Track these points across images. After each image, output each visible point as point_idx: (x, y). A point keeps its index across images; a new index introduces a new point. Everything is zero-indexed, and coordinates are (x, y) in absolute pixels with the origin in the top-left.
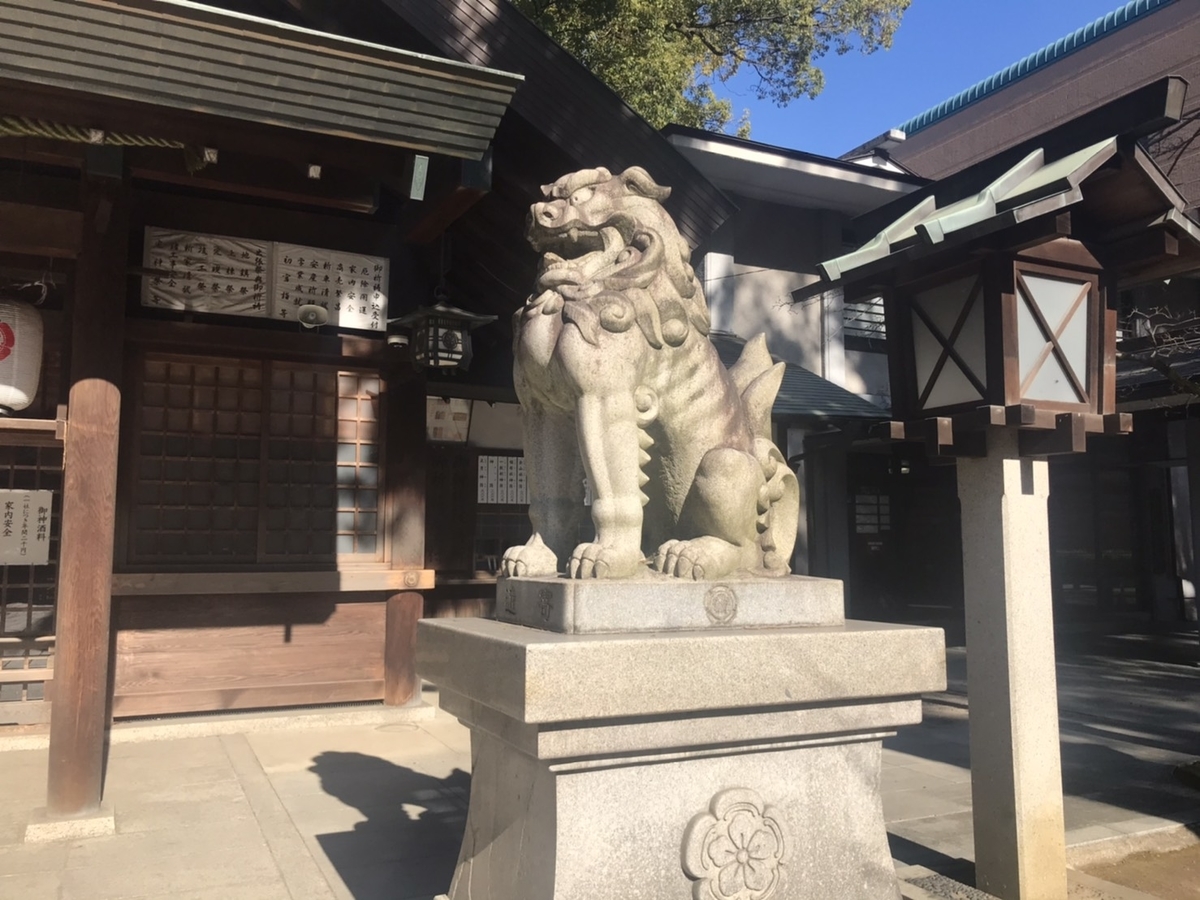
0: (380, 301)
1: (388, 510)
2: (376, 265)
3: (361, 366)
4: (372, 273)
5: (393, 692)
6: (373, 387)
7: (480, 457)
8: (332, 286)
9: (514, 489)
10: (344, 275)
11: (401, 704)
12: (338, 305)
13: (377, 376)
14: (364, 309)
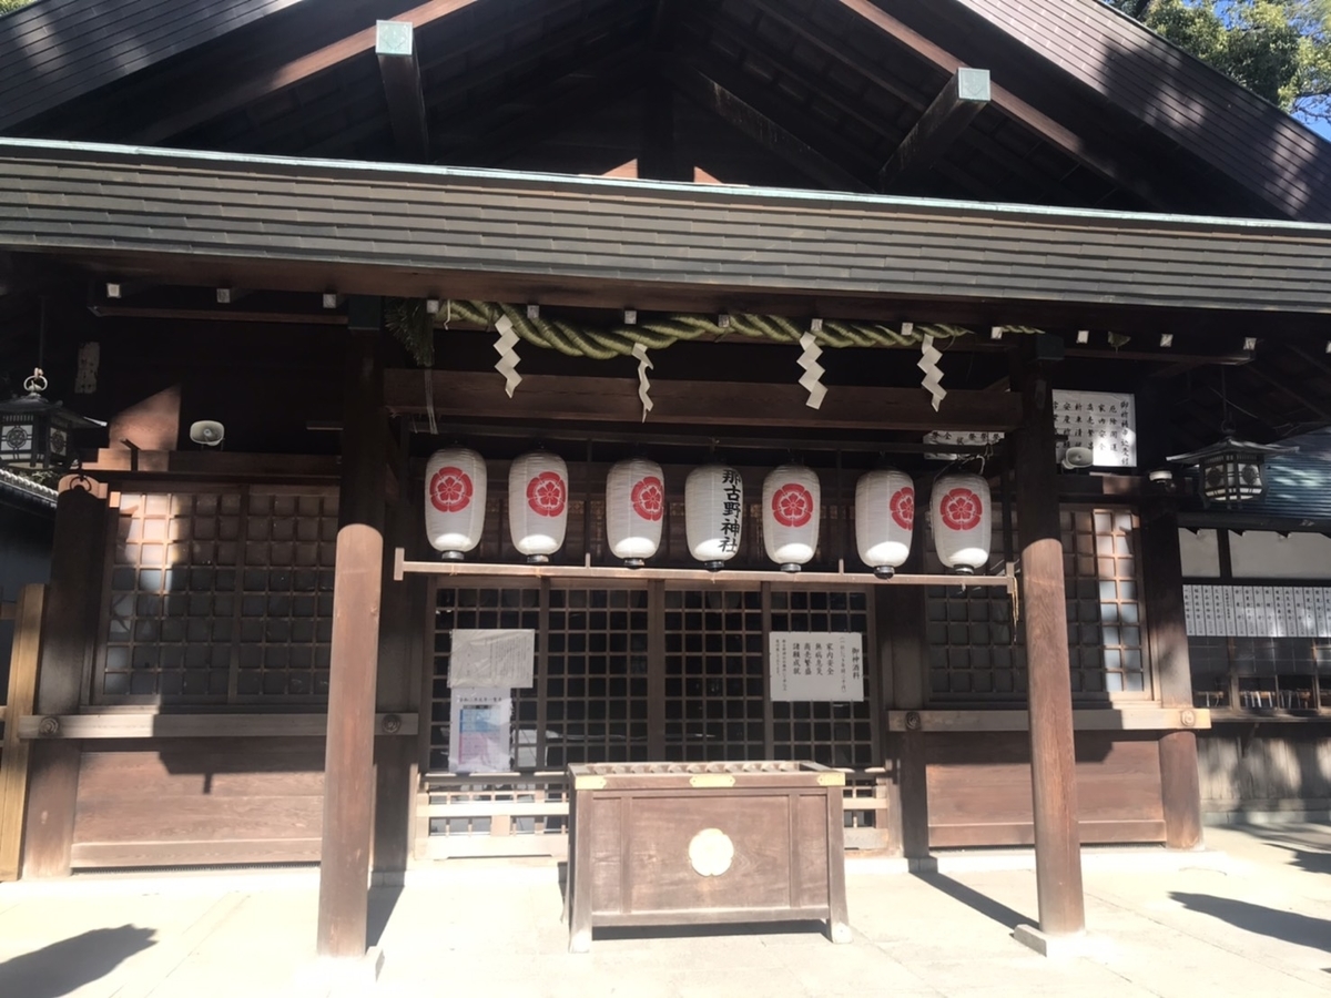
0: (1130, 437)
1: (1157, 647)
2: (1123, 402)
3: (1116, 504)
4: (1120, 410)
5: (1178, 834)
6: (1126, 522)
7: (1185, 587)
8: (1085, 427)
9: (1202, 619)
10: (1095, 415)
11: (1188, 848)
12: (1091, 444)
13: (1129, 511)
14: (1115, 446)
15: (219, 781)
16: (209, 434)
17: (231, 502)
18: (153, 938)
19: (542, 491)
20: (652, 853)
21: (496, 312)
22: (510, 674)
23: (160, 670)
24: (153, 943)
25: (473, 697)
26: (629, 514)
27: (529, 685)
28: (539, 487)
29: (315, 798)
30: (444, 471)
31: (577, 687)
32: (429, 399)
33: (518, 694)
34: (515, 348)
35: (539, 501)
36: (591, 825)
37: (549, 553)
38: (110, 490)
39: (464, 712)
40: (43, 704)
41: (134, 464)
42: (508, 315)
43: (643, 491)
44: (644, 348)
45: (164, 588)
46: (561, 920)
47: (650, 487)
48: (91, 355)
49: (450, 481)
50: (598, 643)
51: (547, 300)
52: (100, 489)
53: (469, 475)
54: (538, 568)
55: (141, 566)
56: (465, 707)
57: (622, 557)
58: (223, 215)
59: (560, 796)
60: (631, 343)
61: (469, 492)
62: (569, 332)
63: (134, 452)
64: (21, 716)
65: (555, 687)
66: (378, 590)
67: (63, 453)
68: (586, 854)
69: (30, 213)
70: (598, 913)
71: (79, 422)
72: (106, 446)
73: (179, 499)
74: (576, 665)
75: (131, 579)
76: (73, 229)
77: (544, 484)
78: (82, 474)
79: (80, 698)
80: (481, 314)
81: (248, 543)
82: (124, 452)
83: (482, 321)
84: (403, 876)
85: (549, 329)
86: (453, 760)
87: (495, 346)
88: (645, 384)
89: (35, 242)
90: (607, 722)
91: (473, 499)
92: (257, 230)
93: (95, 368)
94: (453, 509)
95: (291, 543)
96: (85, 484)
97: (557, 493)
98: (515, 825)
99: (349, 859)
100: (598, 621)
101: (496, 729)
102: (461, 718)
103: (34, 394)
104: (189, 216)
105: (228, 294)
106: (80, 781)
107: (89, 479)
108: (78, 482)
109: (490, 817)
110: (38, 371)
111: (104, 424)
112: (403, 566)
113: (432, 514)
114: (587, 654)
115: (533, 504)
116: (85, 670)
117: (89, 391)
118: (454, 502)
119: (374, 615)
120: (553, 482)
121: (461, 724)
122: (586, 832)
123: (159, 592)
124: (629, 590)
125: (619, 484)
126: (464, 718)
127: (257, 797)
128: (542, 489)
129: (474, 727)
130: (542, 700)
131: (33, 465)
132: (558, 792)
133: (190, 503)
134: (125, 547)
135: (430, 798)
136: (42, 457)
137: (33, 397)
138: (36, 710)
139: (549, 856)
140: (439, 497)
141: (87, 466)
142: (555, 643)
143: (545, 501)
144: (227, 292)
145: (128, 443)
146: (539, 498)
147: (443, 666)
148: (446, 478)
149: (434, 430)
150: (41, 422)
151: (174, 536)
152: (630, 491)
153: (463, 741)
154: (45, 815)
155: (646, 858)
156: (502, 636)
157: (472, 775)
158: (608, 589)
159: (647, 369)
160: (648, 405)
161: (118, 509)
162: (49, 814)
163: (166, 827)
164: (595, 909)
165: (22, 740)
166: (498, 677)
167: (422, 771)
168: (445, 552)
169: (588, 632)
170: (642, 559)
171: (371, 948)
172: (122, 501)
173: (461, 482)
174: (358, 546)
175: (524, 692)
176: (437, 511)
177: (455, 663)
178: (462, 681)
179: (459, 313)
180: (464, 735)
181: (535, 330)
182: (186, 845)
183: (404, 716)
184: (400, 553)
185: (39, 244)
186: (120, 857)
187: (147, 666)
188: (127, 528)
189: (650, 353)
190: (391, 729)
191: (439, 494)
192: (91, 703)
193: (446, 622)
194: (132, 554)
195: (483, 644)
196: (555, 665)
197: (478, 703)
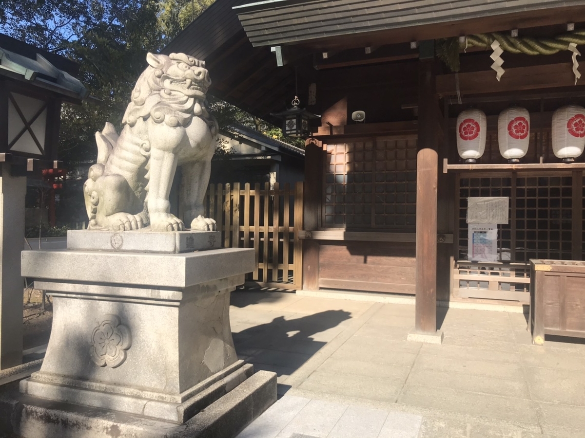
15: (370, 259)
16: (359, 117)
17: (369, 145)
18: (350, 316)
19: (516, 127)
20: (578, 303)
21: (491, 39)
22: (497, 218)
23: (345, 214)
24: (351, 317)
25: (478, 228)
26: (566, 135)
27: (507, 223)
28: (514, 125)
29: (409, 268)
30: (465, 121)
31: (531, 224)
32: (458, 87)
33: (501, 227)
34: (502, 56)
35: (514, 132)
36: (544, 288)
37: (519, 158)
38: (323, 144)
39: (475, 234)
40: (305, 226)
41: (331, 132)
42: (497, 40)
43: (574, 122)
44: (575, 45)
45: (345, 182)
46: (527, 330)
47: (579, 120)
48: (313, 88)
49: (469, 126)
50: (543, 203)
51: (522, 26)
52: (319, 143)
53: (478, 122)
54: (514, 165)
55: (336, 173)
56: (475, 232)
57: (561, 157)
58: (367, 13)
59: (523, 275)
60: (567, 43)
61: (478, 130)
62: (532, 43)
63: (331, 127)
64: (299, 231)
65: (520, 224)
66: (436, 177)
67: (307, 129)
68: (541, 301)
69: (294, 28)
70: (548, 328)
71: (311, 116)
72: (321, 126)
73: (349, 145)
74: (531, 214)
75: (332, 178)
76: (310, 31)
77: (517, 123)
78: (313, 138)
79: (318, 225)
80: (483, 42)
81: (377, 162)
82: (328, 127)
83: (484, 45)
84: (448, 303)
85: (520, 43)
86: (470, 256)
87: (491, 56)
88: (576, 64)
89: (297, 40)
90: (549, 241)
91: (480, 133)
92: (382, 17)
93: (315, 94)
94: (470, 139)
95: (394, 161)
96: (314, 142)
97: (524, 127)
98: (500, 286)
99: (428, 292)
100: (543, 192)
101: (490, 242)
102: (473, 237)
103: (295, 107)
104: (353, 16)
105: (370, 49)
106: (320, 256)
107: (316, 140)
108: (312, 141)
109: (488, 282)
110: (296, 97)
111: (320, 116)
112: (447, 166)
113: (460, 142)
114: (537, 209)
115: (511, 134)
116: (319, 214)
117: (314, 103)
118: (471, 135)
119: (435, 189)
120: (522, 122)
121: (473, 240)
122: (541, 290)
123: (343, 183)
124: (561, 176)
125: (560, 120)
126: (475, 237)
127: (385, 266)
128: (516, 126)
129: (479, 242)
130: (513, 230)
131: (297, 135)
132: (523, 273)
133: (353, 146)
134: (329, 166)
135: (460, 271)
136: (300, 131)
137: (295, 108)
138: (303, 229)
139: (518, 301)
140: (463, 134)
141: (314, 134)
142: (520, 203)
143: (517, 132)
144: (369, 48)
145: (329, 123)
146: (514, 130)
147: (464, 213)
148: (467, 124)
149: (460, 102)
150: (299, 117)
151: (347, 161)
152: (566, 122)
153: (475, 247)
154: (309, 267)
155: (574, 305)
156: (492, 200)
157: (479, 262)
158: (549, 177)
159: (577, 57)
160: (578, 75)
161: (326, 151)
162: (310, 267)
163: (351, 275)
164: (546, 326)
165: (300, 239)
166: (491, 219)
167: (456, 260)
168: (467, 159)
169: (537, 198)
170: (573, 158)
171: (438, 330)
172: (328, 148)
173: (474, 126)
174: (427, 158)
175: (504, 226)
176: (462, 140)
177: (469, 212)
178: (473, 220)
179: (472, 43)
180: (475, 244)
181: (512, 45)
182: (358, 283)
183: (447, 235)
184: (445, 161)
185: (298, 40)
186: (336, 285)
187: (340, 213)
188: (330, 158)
189: (579, 47)
190: (441, 240)
191: (463, 132)
192: (322, 227)
193: (465, 194)
194: (332, 169)
195: (483, 203)
196: (520, 214)
197: (482, 231)
